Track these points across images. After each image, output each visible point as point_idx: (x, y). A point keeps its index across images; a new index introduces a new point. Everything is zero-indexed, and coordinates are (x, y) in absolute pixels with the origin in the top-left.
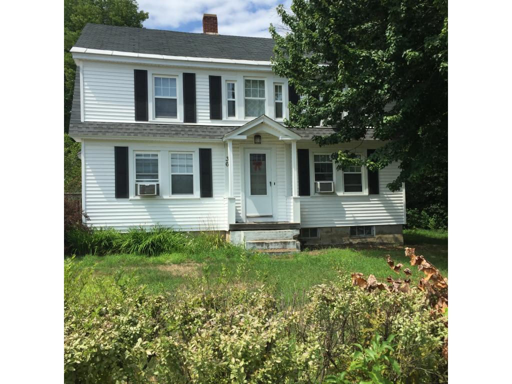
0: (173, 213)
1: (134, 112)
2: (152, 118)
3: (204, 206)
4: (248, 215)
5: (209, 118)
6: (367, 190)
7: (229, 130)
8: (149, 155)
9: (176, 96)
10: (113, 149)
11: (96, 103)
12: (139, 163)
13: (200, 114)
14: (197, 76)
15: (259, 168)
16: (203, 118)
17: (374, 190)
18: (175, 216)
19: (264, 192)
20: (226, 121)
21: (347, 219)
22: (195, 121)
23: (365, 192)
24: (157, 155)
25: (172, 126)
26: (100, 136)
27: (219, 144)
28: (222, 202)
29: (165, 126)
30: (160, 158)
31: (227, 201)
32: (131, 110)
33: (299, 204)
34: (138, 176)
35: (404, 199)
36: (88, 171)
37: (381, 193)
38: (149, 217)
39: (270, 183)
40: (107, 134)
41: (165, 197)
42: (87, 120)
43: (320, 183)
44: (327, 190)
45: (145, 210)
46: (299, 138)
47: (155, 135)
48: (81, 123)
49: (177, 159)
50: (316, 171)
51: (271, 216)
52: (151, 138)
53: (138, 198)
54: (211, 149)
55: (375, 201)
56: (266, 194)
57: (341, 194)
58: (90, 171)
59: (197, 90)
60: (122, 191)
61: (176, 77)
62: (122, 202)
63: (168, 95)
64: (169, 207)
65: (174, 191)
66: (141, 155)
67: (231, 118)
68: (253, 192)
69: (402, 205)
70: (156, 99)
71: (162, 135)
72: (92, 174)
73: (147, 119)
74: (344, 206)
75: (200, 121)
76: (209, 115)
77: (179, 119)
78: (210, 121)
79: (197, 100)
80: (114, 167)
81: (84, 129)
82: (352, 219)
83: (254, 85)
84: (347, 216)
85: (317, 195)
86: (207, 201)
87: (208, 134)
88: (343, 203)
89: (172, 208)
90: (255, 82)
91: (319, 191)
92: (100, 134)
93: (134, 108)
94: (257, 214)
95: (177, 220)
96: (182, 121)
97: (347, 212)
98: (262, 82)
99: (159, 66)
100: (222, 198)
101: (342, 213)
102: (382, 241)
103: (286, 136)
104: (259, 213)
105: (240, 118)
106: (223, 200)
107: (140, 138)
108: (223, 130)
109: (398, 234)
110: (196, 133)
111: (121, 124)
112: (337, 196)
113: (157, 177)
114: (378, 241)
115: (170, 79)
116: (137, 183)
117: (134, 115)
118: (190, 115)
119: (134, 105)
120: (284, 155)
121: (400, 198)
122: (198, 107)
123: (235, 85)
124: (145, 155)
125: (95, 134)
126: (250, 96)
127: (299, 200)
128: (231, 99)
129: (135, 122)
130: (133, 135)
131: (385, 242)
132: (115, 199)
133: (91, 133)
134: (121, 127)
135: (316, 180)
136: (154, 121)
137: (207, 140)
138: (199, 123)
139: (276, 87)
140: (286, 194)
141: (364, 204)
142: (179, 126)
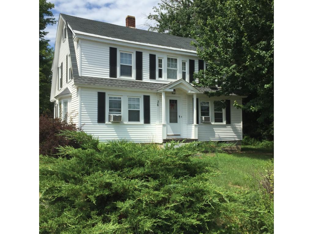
0: (129, 133)
1: (109, 72)
2: (119, 76)
3: (146, 128)
4: (168, 134)
5: (149, 78)
6: (225, 121)
7: (160, 86)
8: (116, 98)
9: (131, 64)
10: (97, 93)
11: (88, 65)
12: (111, 102)
13: (144, 76)
14: (143, 54)
15: (173, 108)
16: (146, 78)
17: (229, 122)
18: (130, 134)
19: (176, 121)
20: (158, 80)
21: (216, 137)
22: (141, 79)
23: (224, 123)
24: (120, 98)
25: (130, 82)
26: (92, 85)
27: (154, 93)
28: (155, 126)
29: (126, 81)
30: (122, 100)
31: (162, 126)
32: (108, 70)
33: (197, 128)
34: (110, 110)
35: (242, 127)
36: (82, 106)
37: (231, 123)
38: (116, 134)
39: (179, 116)
40: (96, 84)
41: (125, 123)
42: (82, 75)
43: (204, 117)
44: (207, 121)
45: (114, 130)
46: (199, 92)
47: (122, 86)
48: (79, 77)
49: (131, 101)
50: (201, 111)
51: (179, 135)
52: (120, 88)
53: (110, 123)
54: (149, 96)
55: (229, 128)
56: (177, 122)
57: (213, 123)
58: (84, 106)
59: (143, 62)
60: (101, 119)
61: (132, 54)
62: (102, 126)
63: (127, 63)
64: (127, 129)
65: (130, 120)
66: (112, 98)
67: (160, 79)
68: (171, 122)
69: (241, 130)
70: (121, 65)
71: (126, 86)
72: (85, 108)
73: (116, 77)
74: (215, 130)
75: (144, 80)
76: (149, 76)
77: (133, 77)
78: (149, 80)
79: (143, 68)
80: (97, 104)
81: (82, 81)
82: (218, 137)
83: (172, 61)
84: (216, 135)
85: (202, 124)
86: (147, 126)
87: (149, 87)
88: (214, 128)
89: (129, 129)
90: (172, 59)
91: (204, 122)
92: (92, 84)
93: (109, 70)
94: (173, 134)
95: (131, 136)
96: (135, 79)
97: (216, 133)
98: (176, 60)
99: (123, 46)
100: (155, 124)
101: (213, 134)
102: (232, 149)
103: (192, 91)
104: (174, 133)
105: (165, 79)
106: (155, 125)
107: (114, 87)
108: (156, 85)
109: (239, 145)
110: (143, 87)
111: (102, 79)
112: (212, 124)
113: (120, 111)
114: (229, 149)
115: (129, 54)
116: (110, 114)
117: (109, 74)
118: (139, 76)
119: (109, 68)
120: (186, 101)
121: (240, 126)
122: (143, 72)
123: (162, 60)
124: (115, 98)
125: (89, 84)
126: (170, 67)
127: (197, 126)
128: (160, 68)
129: (109, 78)
130: (114, 86)
131: (233, 149)
132: (97, 124)
133: (87, 84)
134: (102, 81)
135: (201, 115)
136: (120, 78)
137: (150, 91)
138: (144, 81)
139: (183, 63)
140: (187, 123)
141: (223, 129)
142: (133, 82)
